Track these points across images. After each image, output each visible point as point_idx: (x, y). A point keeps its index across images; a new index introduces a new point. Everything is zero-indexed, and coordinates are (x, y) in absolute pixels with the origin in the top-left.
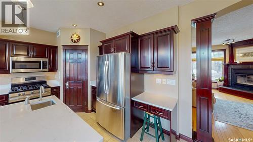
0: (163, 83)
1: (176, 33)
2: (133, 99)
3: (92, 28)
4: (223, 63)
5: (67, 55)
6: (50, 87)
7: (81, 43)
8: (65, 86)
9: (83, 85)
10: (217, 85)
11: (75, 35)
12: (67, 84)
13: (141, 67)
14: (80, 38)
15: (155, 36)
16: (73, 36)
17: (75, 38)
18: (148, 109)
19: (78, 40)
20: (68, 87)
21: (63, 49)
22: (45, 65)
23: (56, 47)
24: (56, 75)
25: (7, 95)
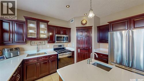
6: (71, 51)
7: (87, 25)
8: (77, 51)
9: (89, 51)
11: (84, 20)
12: (79, 50)
16: (82, 21)
17: (84, 22)
19: (86, 23)
20: (79, 52)
22: (67, 39)
23: (70, 29)
24: (69, 44)
25: (57, 54)
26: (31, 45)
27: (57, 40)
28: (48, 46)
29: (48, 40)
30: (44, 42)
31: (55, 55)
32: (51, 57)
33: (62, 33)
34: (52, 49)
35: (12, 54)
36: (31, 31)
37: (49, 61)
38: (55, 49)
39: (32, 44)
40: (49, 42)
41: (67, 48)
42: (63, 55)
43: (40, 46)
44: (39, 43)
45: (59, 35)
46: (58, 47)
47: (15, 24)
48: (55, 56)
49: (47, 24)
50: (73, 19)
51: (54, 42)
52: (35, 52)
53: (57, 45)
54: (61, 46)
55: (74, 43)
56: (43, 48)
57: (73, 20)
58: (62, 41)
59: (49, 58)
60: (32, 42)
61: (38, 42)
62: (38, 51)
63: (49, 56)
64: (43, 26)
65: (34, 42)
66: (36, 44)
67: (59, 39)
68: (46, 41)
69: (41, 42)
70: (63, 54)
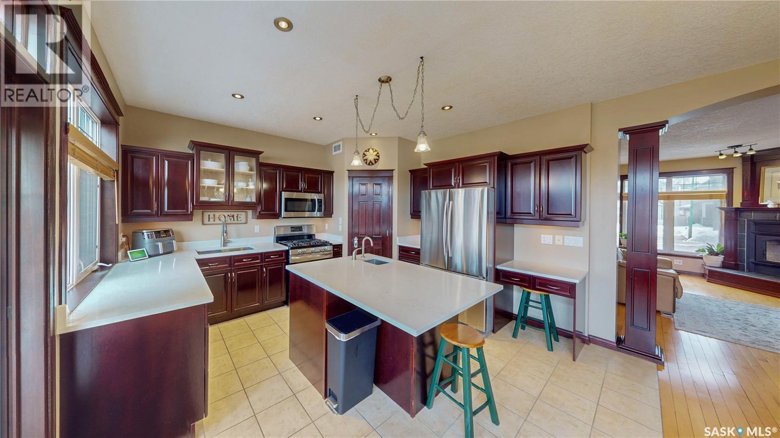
0: (557, 243)
1: (586, 153)
2: (498, 267)
3: (400, 135)
4: (725, 205)
5: (356, 188)
6: (331, 244)
7: (379, 166)
8: (350, 244)
9: (383, 244)
10: (704, 265)
11: (371, 151)
12: (355, 241)
13: (512, 212)
14: (379, 156)
15: (544, 158)
16: (367, 153)
17: (371, 156)
18: (529, 283)
19: (376, 161)
20: (356, 246)
21: (349, 177)
22: (320, 206)
23: (331, 173)
24: (328, 223)
25: (287, 251)
26: (203, 224)
27: (286, 210)
28: (257, 229)
29: (259, 209)
30: (242, 215)
31: (279, 253)
32: (269, 257)
33: (302, 185)
34: (271, 239)
35: (160, 244)
36: (207, 182)
37: (262, 270)
38: (280, 239)
39: (206, 221)
40: (261, 216)
41: (320, 237)
42: (303, 253)
43: (231, 229)
44: (228, 219)
45: (295, 195)
46: (289, 232)
47: (166, 162)
48: (281, 255)
49: (257, 160)
50: (341, 143)
51: (277, 216)
52: (217, 244)
53: (285, 223)
54: (300, 228)
55: (340, 219)
56: (239, 236)
57: (339, 146)
58: (307, 214)
59: (261, 262)
60: (206, 214)
61: (226, 214)
62: (225, 243)
63: (261, 254)
64: (242, 166)
65: (212, 214)
66: (217, 221)
67: (293, 205)
68: (250, 212)
69: (235, 214)
70: (305, 250)
